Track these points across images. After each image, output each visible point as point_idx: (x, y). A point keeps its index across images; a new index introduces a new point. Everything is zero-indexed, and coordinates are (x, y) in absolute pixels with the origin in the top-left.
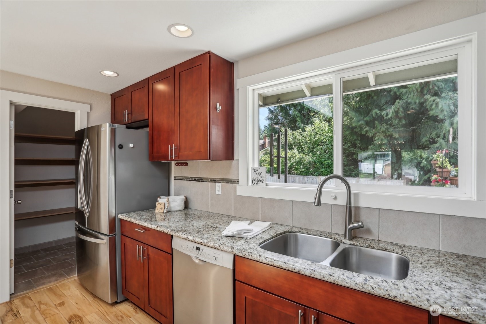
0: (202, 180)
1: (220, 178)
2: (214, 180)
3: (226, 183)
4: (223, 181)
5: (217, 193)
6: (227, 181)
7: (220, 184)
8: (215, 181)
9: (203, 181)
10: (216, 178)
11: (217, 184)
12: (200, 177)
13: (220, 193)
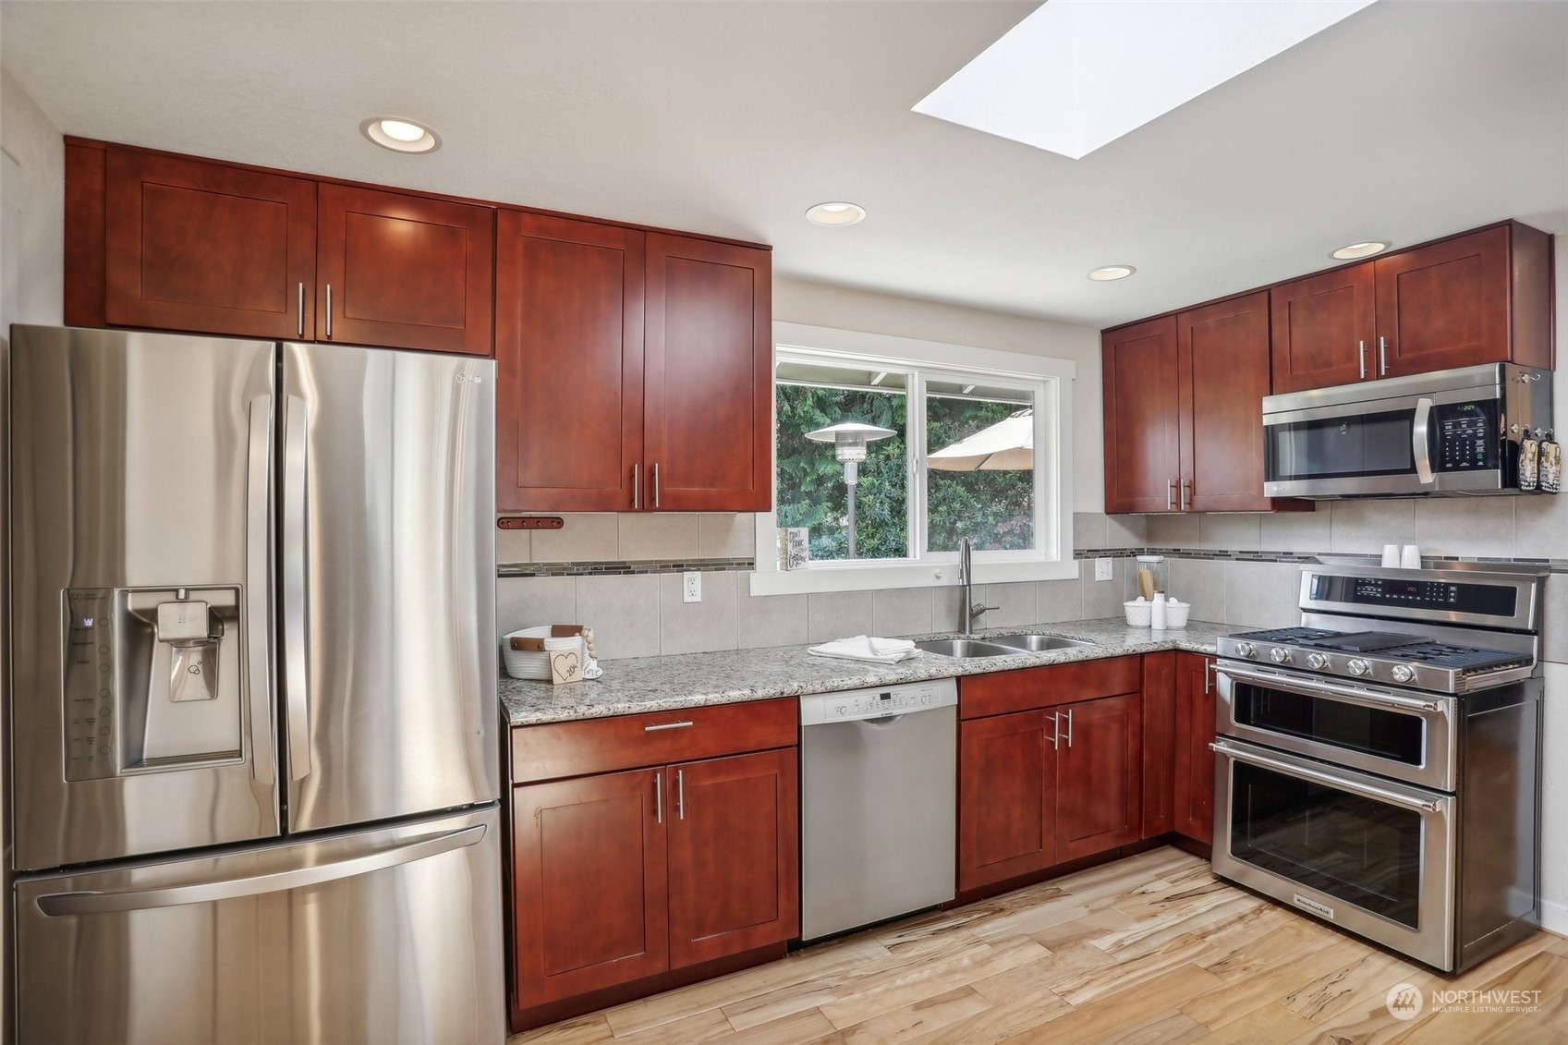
0: (630, 568)
1: (697, 558)
2: (674, 566)
3: (716, 570)
4: (708, 565)
5: (687, 599)
6: (719, 565)
7: (698, 575)
8: (679, 567)
9: (633, 573)
10: (681, 561)
11: (687, 575)
12: (621, 560)
13: (698, 598)
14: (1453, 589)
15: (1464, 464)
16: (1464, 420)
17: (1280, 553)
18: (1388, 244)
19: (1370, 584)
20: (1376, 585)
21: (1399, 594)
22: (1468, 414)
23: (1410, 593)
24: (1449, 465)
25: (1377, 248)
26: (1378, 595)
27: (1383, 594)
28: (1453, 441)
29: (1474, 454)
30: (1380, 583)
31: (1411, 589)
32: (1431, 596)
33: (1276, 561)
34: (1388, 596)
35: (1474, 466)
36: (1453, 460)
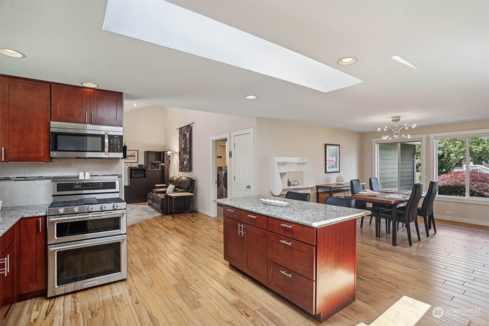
14: (101, 183)
15: (115, 151)
16: (115, 140)
17: (37, 177)
18: (98, 86)
19: (77, 185)
20: (79, 185)
21: (87, 187)
22: (116, 138)
23: (90, 186)
24: (112, 151)
25: (94, 86)
26: (81, 188)
27: (82, 187)
28: (112, 145)
29: (117, 148)
30: (80, 184)
31: (90, 185)
32: (96, 186)
33: (35, 180)
34: (83, 187)
35: (117, 152)
36: (112, 149)
